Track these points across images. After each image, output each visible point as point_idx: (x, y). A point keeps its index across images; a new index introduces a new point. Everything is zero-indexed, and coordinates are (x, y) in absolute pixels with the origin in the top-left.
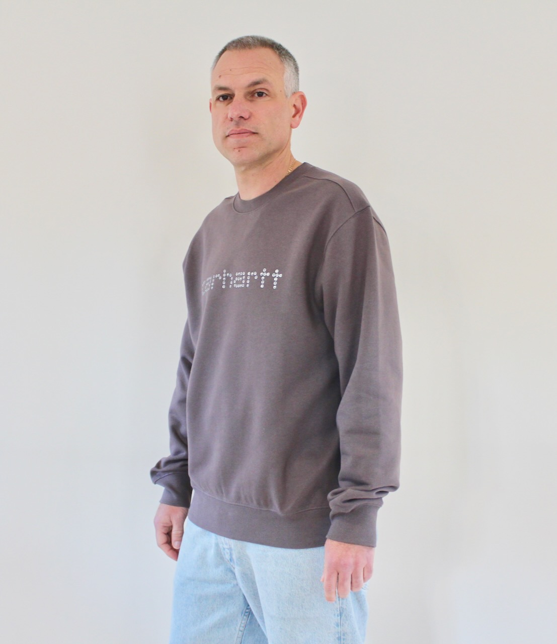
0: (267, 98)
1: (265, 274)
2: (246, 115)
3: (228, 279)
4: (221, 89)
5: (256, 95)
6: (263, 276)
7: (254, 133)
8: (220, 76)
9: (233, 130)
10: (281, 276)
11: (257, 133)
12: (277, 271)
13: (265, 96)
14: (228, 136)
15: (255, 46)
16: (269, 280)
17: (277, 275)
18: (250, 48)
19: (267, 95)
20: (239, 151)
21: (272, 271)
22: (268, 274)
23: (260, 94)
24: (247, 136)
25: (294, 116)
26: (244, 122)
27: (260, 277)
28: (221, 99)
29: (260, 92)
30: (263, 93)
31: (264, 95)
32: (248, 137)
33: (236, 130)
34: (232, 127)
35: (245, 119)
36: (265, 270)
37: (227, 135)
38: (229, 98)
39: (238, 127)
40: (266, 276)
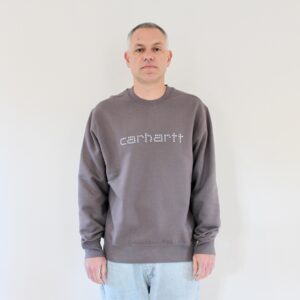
1: (174, 135)
2: (152, 59)
3: (149, 138)
4: (140, 45)
5: (155, 50)
7: (156, 67)
14: (143, 68)
16: (177, 139)
17: (181, 136)
20: (149, 75)
21: (178, 135)
22: (176, 136)
23: (157, 50)
24: (153, 68)
25: (168, 61)
26: (152, 61)
27: (172, 137)
28: (138, 51)
31: (159, 50)
39: (149, 64)
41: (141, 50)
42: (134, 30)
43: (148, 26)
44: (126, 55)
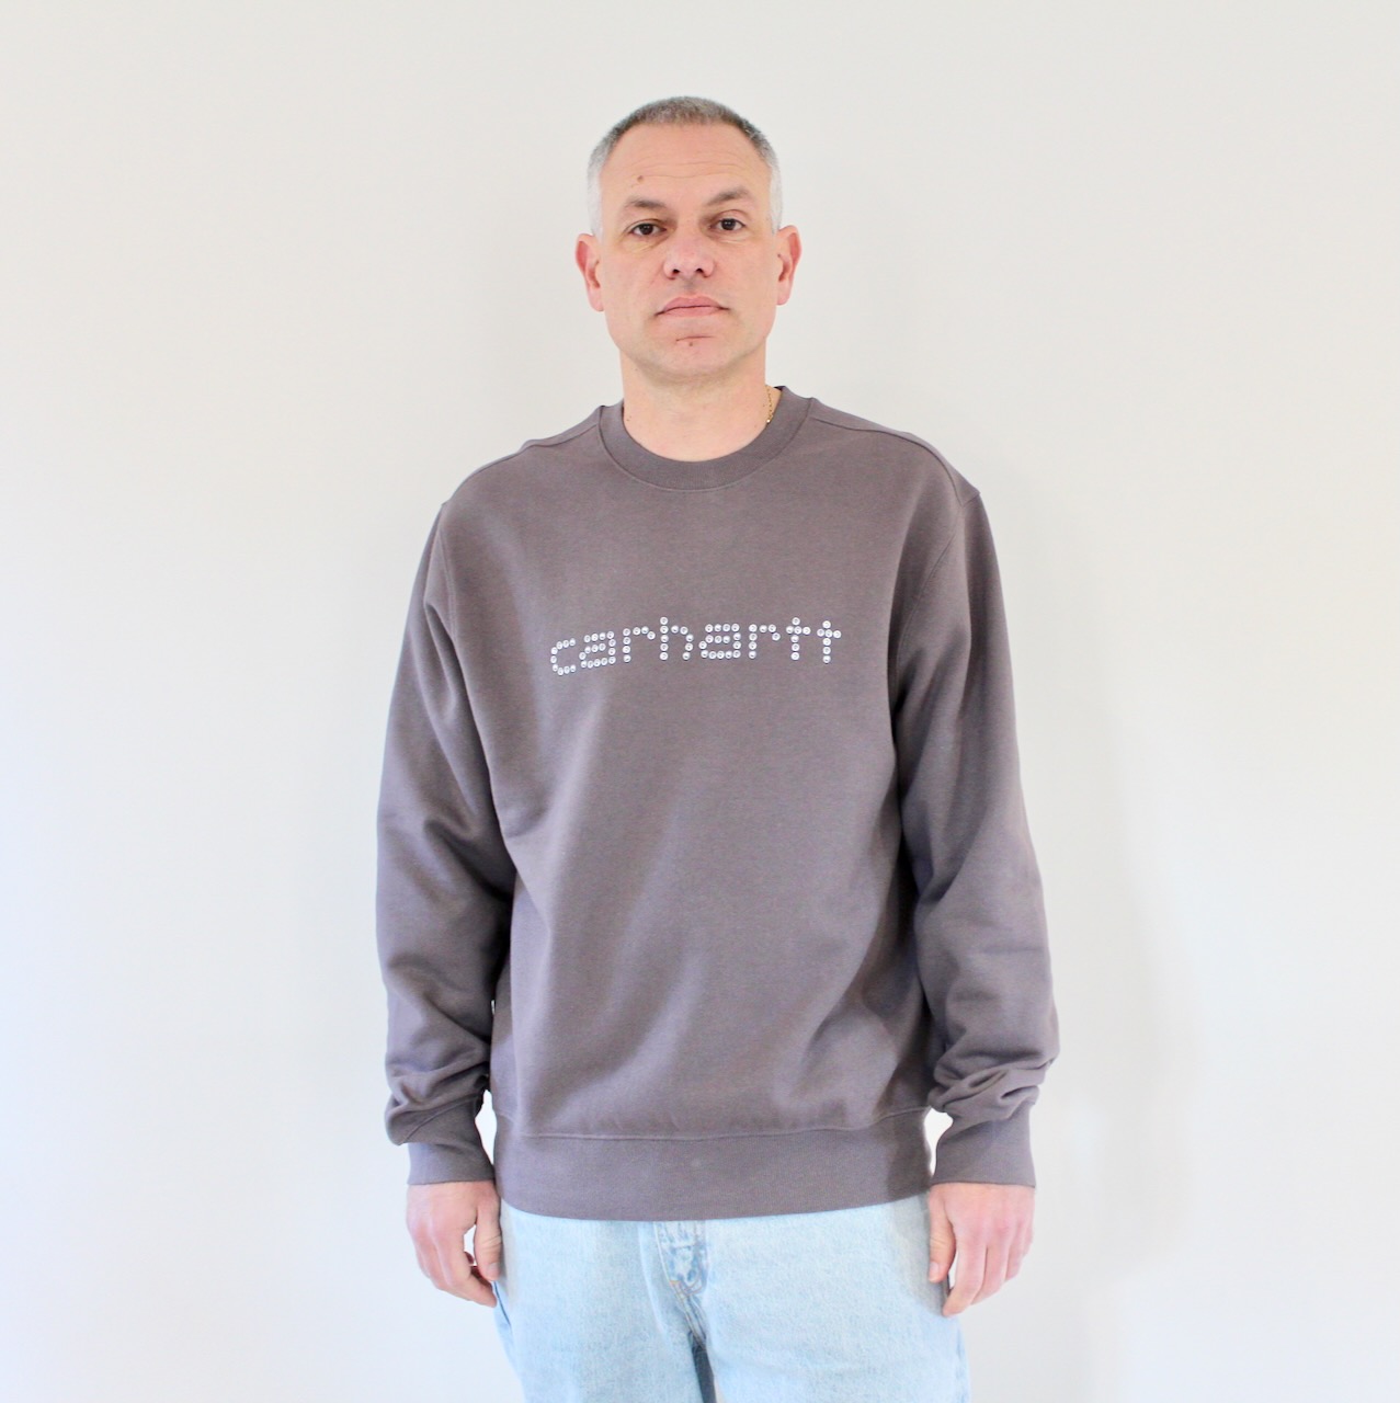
0: (745, 234)
1: (796, 629)
2: (708, 268)
4: (643, 205)
5: (719, 226)
6: (793, 633)
7: (721, 308)
8: (640, 178)
9: (678, 299)
10: (837, 634)
11: (727, 309)
12: (827, 624)
13: (740, 230)
14: (662, 313)
15: (713, 118)
16: (811, 645)
17: (828, 634)
18: (703, 122)
19: (743, 225)
20: (691, 345)
21: (816, 625)
22: (807, 631)
23: (729, 225)
24: (710, 314)
25: (781, 278)
26: (705, 281)
27: (786, 638)
28: (638, 231)
29: (728, 221)
30: (733, 222)
31: (737, 226)
32: (713, 316)
33: (688, 300)
34: (674, 292)
35: (705, 277)
36: (796, 621)
37: (660, 309)
38: (655, 230)
39: (692, 293)
40: (802, 634)
41: (654, 228)
42: (620, 131)
43: (684, 112)
44: (581, 253)
